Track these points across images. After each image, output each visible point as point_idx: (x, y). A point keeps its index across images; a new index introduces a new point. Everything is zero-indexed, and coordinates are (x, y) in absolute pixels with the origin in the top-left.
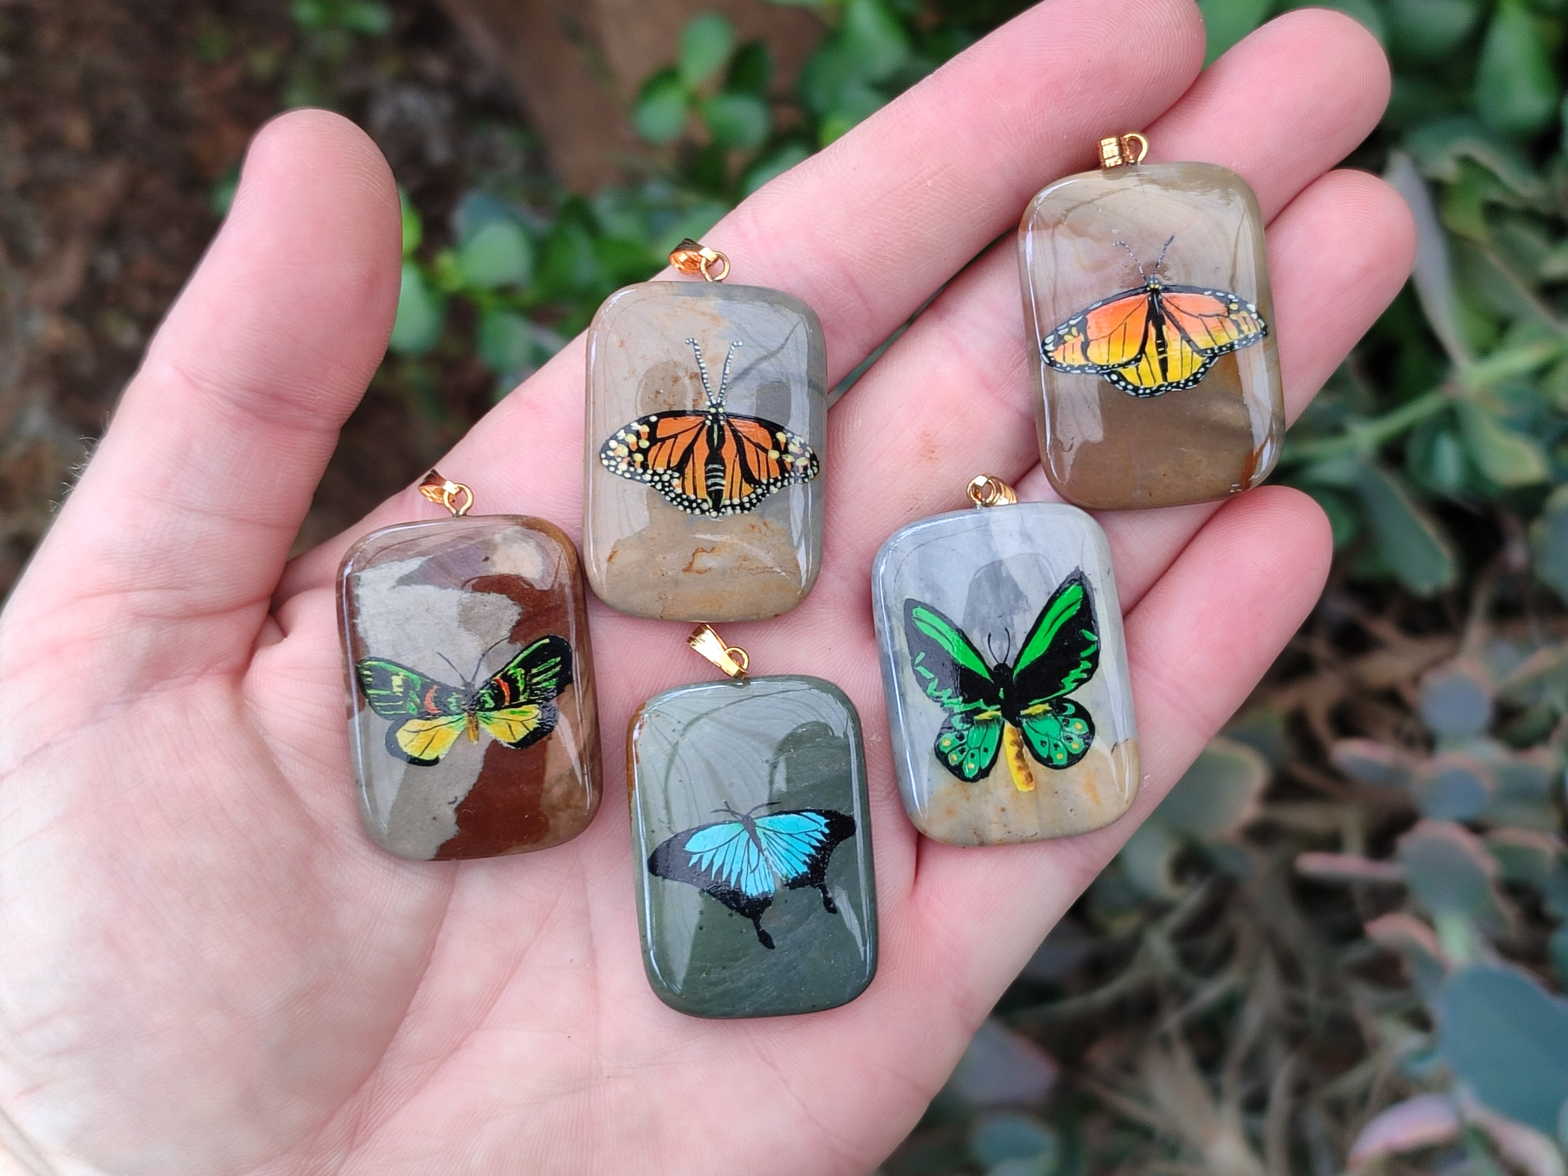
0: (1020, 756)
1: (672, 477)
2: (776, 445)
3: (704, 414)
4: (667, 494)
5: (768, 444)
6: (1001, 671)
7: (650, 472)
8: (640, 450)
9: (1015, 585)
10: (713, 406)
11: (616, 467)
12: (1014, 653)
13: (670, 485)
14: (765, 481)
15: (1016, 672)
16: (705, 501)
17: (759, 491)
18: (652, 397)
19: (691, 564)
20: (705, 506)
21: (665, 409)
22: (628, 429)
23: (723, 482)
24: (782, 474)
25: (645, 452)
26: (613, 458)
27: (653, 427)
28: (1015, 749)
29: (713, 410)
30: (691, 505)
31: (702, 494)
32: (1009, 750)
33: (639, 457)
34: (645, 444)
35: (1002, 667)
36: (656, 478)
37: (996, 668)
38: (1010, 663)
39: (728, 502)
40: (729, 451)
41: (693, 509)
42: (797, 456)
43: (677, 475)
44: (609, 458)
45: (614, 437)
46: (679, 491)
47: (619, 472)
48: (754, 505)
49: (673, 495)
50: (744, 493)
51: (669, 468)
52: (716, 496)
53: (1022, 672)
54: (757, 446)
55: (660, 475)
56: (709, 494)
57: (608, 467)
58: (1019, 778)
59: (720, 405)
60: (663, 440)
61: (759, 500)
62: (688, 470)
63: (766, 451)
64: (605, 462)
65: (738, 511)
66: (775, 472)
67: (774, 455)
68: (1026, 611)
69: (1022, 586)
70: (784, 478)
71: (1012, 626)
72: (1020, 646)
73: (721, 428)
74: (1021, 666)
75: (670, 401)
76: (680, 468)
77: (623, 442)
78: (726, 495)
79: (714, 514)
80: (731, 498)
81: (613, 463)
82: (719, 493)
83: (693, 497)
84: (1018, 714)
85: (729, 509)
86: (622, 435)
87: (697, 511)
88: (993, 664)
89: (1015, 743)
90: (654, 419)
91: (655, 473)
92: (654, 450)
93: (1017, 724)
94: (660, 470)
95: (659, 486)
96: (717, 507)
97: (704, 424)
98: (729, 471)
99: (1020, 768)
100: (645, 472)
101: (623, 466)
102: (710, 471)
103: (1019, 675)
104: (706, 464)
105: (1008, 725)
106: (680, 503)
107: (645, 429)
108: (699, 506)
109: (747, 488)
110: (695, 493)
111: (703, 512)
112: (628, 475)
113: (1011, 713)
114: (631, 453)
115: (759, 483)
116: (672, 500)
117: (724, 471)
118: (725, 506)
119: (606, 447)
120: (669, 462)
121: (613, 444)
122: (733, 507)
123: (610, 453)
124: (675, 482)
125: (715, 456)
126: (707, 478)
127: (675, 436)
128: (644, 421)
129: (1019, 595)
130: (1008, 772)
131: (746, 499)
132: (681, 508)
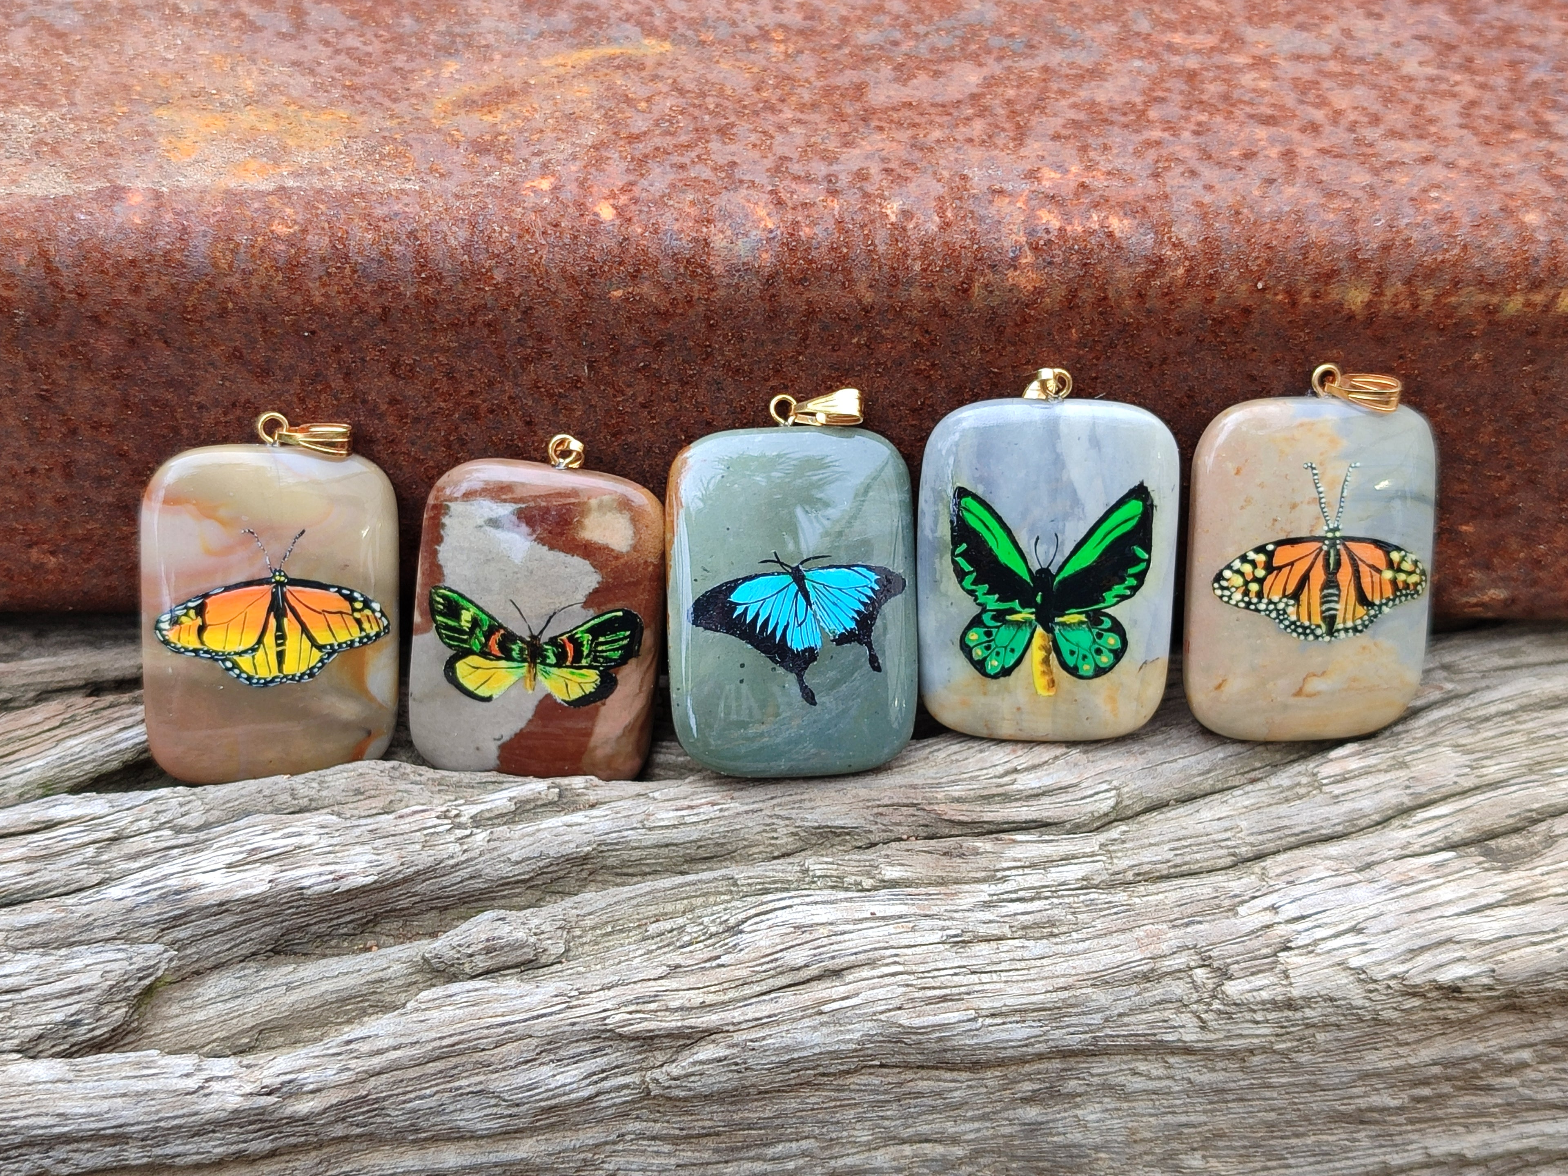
0: (1046, 661)
1: (1287, 605)
2: (1390, 564)
3: (1321, 539)
4: (1281, 621)
5: (1382, 563)
6: (1043, 576)
7: (1265, 601)
8: (1256, 580)
9: (1074, 492)
10: (1331, 530)
11: (1230, 597)
12: (1060, 559)
13: (1285, 613)
14: (1377, 602)
15: (1058, 579)
16: (1319, 626)
17: (1372, 612)
18: (1269, 524)
19: (1301, 689)
20: (1319, 632)
21: (1282, 536)
22: (1244, 559)
23: (1337, 606)
24: (1394, 594)
25: (1260, 581)
26: (1227, 588)
27: (1270, 555)
28: (1043, 654)
29: (1330, 535)
30: (1306, 631)
31: (1317, 619)
32: (1036, 654)
33: (1254, 587)
34: (1260, 573)
35: (1044, 573)
36: (1271, 607)
37: (1038, 572)
38: (1053, 569)
39: (1341, 626)
40: (1345, 576)
41: (1306, 635)
42: (1410, 573)
43: (1292, 602)
44: (1223, 588)
45: (1229, 567)
46: (1293, 618)
47: (1233, 602)
48: (1366, 626)
49: (1287, 623)
50: (1358, 615)
51: (1284, 596)
52: (1330, 621)
53: (1065, 580)
54: (1373, 567)
55: (1275, 604)
56: (1324, 619)
57: (1221, 597)
58: (1040, 683)
59: (1336, 529)
60: (1280, 568)
61: (1371, 622)
62: (1304, 597)
63: (1379, 571)
64: (1219, 592)
65: (1351, 633)
66: (1388, 592)
67: (1388, 575)
68: (1080, 519)
69: (1081, 493)
70: (1396, 596)
71: (1063, 533)
72: (1067, 553)
73: (1338, 553)
74: (1065, 573)
75: (1288, 528)
76: (1296, 596)
77: (1238, 572)
78: (1339, 619)
79: (1327, 638)
80: (1344, 622)
81: (1227, 593)
82: (1333, 618)
83: (1307, 623)
84: (1052, 621)
85: (1342, 634)
86: (1237, 564)
87: (1311, 637)
88: (1035, 567)
89: (1043, 648)
90: (1270, 547)
91: (1270, 602)
92: (1270, 578)
93: (1049, 630)
94: (1275, 599)
95: (1274, 615)
96: (1331, 631)
97: (1321, 549)
98: (1343, 594)
99: (1044, 673)
100: (1260, 602)
101: (1238, 596)
102: (1325, 596)
103: (1060, 582)
104: (1322, 590)
105: (1040, 630)
106: (1295, 630)
107: (1261, 558)
108: (1312, 632)
109: (1361, 611)
110: (1310, 619)
111: (1317, 637)
112: (1242, 605)
113: (1045, 619)
114: (1246, 583)
115: (1371, 604)
116: (1287, 627)
117: (1338, 596)
118: (1338, 631)
119: (1219, 577)
120: (1285, 590)
121: (1227, 574)
122: (1346, 630)
123: (1224, 583)
124: (1291, 610)
125: (1331, 582)
126: (1322, 603)
127: (1292, 564)
128: (1260, 550)
129: (1076, 501)
130: (1031, 675)
131: (1359, 622)
132: (1295, 635)
